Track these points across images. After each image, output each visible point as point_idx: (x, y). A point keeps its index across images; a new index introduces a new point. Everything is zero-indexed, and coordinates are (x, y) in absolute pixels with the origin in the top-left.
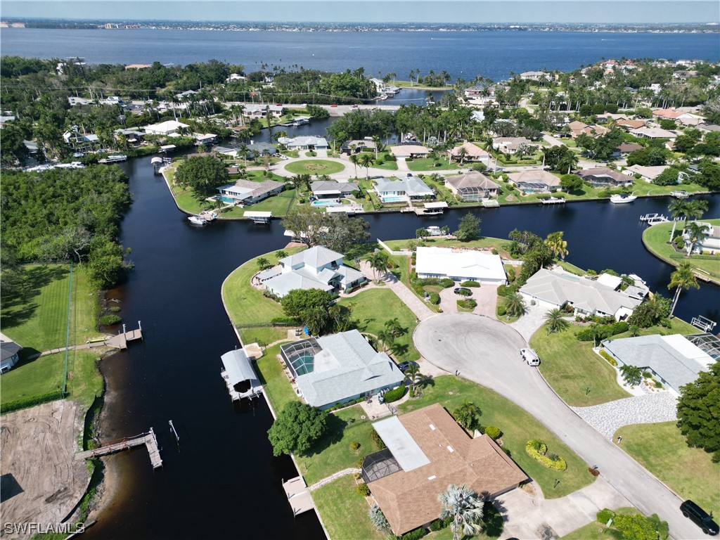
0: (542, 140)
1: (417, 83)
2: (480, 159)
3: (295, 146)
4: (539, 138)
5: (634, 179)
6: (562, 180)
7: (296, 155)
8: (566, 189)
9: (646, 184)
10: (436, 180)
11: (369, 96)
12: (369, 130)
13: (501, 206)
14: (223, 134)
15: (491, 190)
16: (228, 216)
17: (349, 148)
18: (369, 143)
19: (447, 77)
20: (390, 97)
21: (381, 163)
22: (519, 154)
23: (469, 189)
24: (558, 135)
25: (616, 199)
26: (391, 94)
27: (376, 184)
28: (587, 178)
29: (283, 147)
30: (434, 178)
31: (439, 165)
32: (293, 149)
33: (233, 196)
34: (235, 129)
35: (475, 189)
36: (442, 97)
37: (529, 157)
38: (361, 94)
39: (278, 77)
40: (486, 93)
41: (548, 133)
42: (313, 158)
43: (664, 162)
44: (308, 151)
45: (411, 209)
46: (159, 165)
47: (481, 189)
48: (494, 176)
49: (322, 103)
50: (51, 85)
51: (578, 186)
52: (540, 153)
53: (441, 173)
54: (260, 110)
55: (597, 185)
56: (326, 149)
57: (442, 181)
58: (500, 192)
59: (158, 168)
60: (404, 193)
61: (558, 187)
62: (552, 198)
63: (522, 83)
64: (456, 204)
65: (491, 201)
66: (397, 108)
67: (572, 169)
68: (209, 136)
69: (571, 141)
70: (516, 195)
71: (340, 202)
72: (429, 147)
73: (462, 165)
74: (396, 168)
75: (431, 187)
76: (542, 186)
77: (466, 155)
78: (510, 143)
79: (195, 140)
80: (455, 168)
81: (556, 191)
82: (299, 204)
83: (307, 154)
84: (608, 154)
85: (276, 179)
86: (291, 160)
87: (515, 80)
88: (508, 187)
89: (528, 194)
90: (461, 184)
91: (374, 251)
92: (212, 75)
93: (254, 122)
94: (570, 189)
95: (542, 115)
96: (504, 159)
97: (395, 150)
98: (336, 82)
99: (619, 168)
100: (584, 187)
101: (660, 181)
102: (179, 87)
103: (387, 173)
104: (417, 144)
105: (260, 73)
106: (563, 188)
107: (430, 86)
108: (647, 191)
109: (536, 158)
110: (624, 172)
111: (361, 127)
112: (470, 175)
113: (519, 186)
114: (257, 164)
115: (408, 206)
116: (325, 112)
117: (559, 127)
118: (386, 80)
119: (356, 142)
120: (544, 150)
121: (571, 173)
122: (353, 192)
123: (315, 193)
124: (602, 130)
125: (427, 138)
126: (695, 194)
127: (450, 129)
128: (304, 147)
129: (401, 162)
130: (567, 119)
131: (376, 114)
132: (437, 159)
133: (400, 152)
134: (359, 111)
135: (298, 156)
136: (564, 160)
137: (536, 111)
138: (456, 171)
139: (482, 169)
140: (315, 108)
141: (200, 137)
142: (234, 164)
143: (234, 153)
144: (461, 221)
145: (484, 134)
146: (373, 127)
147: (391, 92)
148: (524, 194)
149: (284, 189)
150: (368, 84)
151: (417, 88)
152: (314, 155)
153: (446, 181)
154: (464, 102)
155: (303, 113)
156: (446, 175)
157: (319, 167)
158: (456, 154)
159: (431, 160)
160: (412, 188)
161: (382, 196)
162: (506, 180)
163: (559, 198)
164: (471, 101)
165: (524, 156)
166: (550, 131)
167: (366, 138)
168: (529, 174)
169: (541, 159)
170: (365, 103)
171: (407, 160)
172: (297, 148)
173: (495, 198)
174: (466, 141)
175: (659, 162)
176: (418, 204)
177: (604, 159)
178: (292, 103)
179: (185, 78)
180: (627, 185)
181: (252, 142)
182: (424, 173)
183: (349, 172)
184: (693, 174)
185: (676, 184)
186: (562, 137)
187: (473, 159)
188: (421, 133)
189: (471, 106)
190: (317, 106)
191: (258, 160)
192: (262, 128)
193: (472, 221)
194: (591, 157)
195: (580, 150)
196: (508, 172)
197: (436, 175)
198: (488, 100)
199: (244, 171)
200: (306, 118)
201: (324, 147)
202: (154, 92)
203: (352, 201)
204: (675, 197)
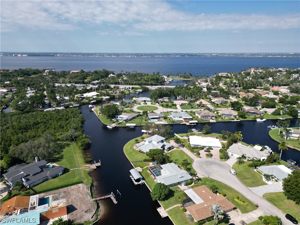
0: (229, 98)
1: (179, 77)
2: (207, 106)
3: (139, 101)
4: (228, 98)
5: (264, 113)
6: (238, 113)
7: (140, 104)
8: (240, 116)
9: (269, 115)
10: (192, 113)
11: (162, 83)
12: (164, 95)
13: (217, 122)
14: (112, 97)
15: (213, 117)
16: (120, 125)
17: (159, 101)
18: (166, 99)
19: (191, 75)
20: (170, 82)
21: (171, 107)
22: (221, 104)
23: (205, 116)
24: (235, 97)
25: (258, 120)
26: (170, 81)
27: (171, 114)
28: (247, 112)
29: (135, 101)
30: (191, 112)
31: (192, 107)
32: (139, 102)
33: (121, 119)
34: (116, 94)
35: (207, 116)
36: (190, 82)
37: (225, 105)
38: (160, 81)
39: (128, 76)
40: (206, 81)
41: (231, 96)
42: (146, 105)
43: (275, 107)
44: (144, 102)
45: (184, 123)
46: (92, 108)
47: (209, 116)
48: (213, 112)
49: (146, 85)
50: (46, 79)
51: (244, 115)
52: (229, 104)
53: (194, 110)
54: (124, 88)
55: (251, 115)
56: (150, 102)
57: (194, 113)
58: (216, 117)
59: (91, 109)
60: (181, 117)
61: (237, 116)
62: (235, 119)
63: (220, 77)
64: (201, 121)
65: (213, 120)
66: (174, 87)
67: (241, 109)
68: (107, 97)
69: (240, 99)
70: (222, 118)
71: (159, 120)
72: (188, 101)
73: (200, 108)
74: (177, 109)
75: (191, 115)
76: (231, 115)
77: (202, 104)
78: (218, 100)
79: (102, 99)
80: (198, 109)
81: (236, 117)
82: (144, 121)
83: (143, 103)
84: (254, 104)
85: (135, 112)
86: (138, 106)
87: (217, 76)
88: (219, 115)
89: (226, 118)
90: (201, 114)
91: (174, 137)
92: (103, 74)
93: (122, 92)
94: (241, 116)
95: (228, 89)
96: (216, 105)
97: (175, 102)
98: (151, 78)
99: (259, 109)
100: (246, 116)
101: (274, 114)
102: (92, 79)
103: (174, 110)
104: (183, 100)
105: (121, 74)
106: (239, 116)
107: (184, 78)
108: (269, 117)
109: (227, 105)
110: (260, 110)
111: (161, 94)
112: (205, 111)
113: (223, 115)
114: (127, 107)
115: (183, 122)
116: (147, 88)
117: (235, 94)
118: (168, 76)
119: (161, 99)
120: (231, 102)
121: (241, 111)
122: (163, 117)
123: (150, 117)
124: (252, 95)
125: (187, 98)
126: (287, 119)
127: (195, 95)
128: (142, 101)
129: (178, 106)
130: (238, 91)
131: (167, 89)
132: (192, 105)
133: (178, 103)
134: (160, 88)
135: (141, 104)
136: (238, 106)
137: (226, 88)
138: (199, 110)
139: (208, 109)
140: (144, 87)
141: (104, 98)
142: (119, 107)
143: (118, 103)
144: (204, 127)
145: (208, 96)
146: (166, 94)
147: (170, 80)
148: (225, 118)
149: (138, 116)
150: (162, 78)
151: (179, 79)
152: (146, 104)
153: (196, 113)
154: (198, 84)
155: (139, 88)
156: (196, 111)
157: (149, 108)
158: (198, 104)
159: (189, 106)
160: (184, 116)
161: (173, 118)
162: (218, 113)
163: (238, 120)
164: (201, 84)
165: (223, 104)
166: (232, 95)
167: (164, 98)
168: (226, 111)
169: (230, 106)
170: (161, 85)
171: (180, 106)
172: (140, 102)
173: (214, 119)
174: (201, 99)
175: (273, 107)
176: (187, 121)
177: (253, 106)
178: (135, 85)
179: (94, 76)
180: (262, 115)
181: (124, 99)
182: (187, 110)
183: (160, 110)
184: (286, 111)
185: (280, 115)
186: (236, 97)
187: (204, 106)
188: (184, 96)
189: (201, 86)
190: (144, 86)
191: (127, 106)
192: (125, 94)
193: (208, 127)
194: (248, 105)
195: (244, 102)
196: (218, 110)
197: (192, 111)
198: (207, 83)
199: (123, 110)
200: (141, 90)
201: (149, 101)
202: (84, 81)
203: (163, 120)
204: (280, 120)
